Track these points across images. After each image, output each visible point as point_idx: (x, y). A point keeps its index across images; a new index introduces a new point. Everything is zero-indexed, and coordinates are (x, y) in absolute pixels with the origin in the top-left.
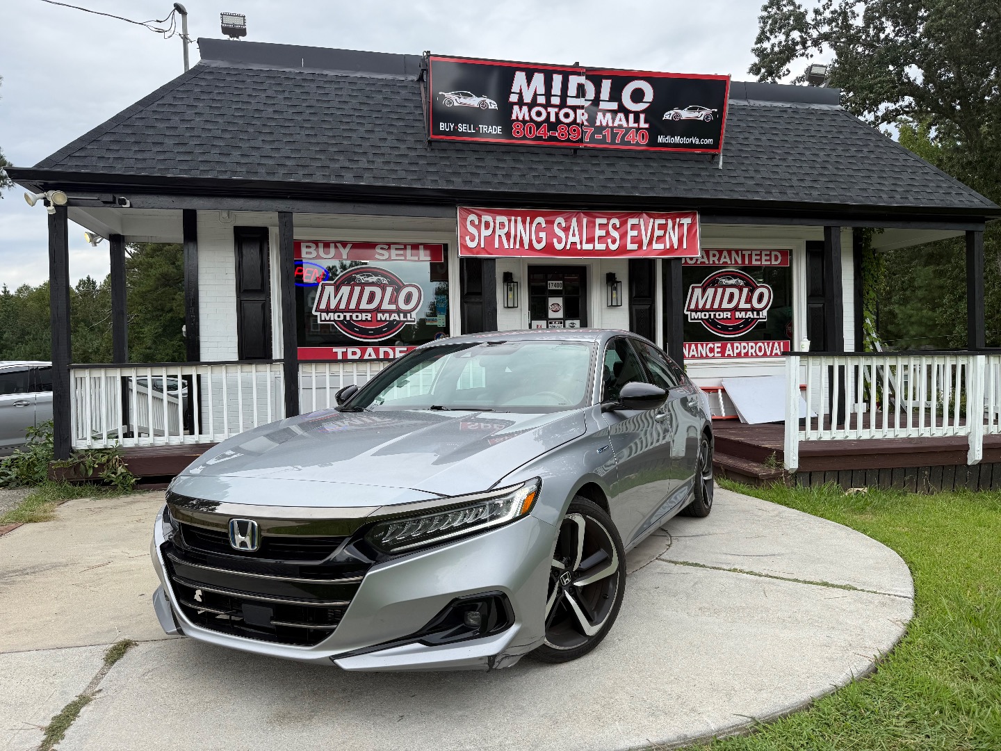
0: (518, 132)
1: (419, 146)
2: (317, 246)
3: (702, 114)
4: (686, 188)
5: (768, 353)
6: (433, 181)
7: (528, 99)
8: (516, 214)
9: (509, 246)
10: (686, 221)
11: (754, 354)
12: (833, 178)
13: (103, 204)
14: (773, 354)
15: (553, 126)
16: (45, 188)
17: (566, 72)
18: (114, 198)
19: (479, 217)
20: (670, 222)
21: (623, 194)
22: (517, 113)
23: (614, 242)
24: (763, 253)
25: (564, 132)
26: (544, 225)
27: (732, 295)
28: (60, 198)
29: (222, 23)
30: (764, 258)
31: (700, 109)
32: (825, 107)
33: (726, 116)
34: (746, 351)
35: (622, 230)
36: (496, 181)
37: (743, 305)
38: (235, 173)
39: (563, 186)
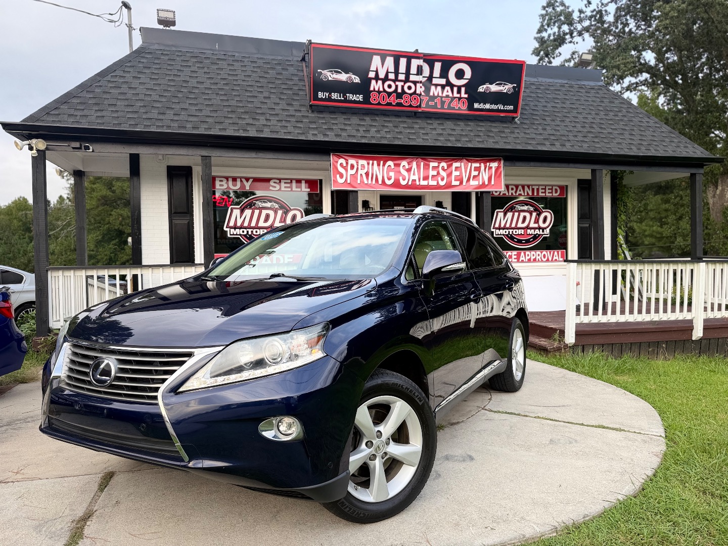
0: (375, 100)
1: (303, 109)
2: (228, 180)
3: (506, 88)
4: (494, 141)
5: (550, 259)
6: (314, 135)
7: (382, 75)
8: (373, 159)
9: (368, 181)
10: (494, 165)
11: (540, 260)
12: (598, 135)
13: (72, 150)
14: (554, 260)
15: (400, 96)
16: (29, 137)
17: (410, 57)
18: (81, 145)
19: (347, 160)
20: (482, 165)
21: (450, 145)
22: (374, 85)
23: (443, 179)
24: (547, 188)
25: (408, 100)
26: (393, 167)
27: (525, 218)
28: (41, 144)
29: (158, 16)
30: (547, 191)
31: (505, 84)
32: (592, 84)
33: (523, 89)
34: (534, 257)
35: (449, 171)
36: (360, 135)
37: (532, 225)
38: (169, 127)
39: (407, 139)
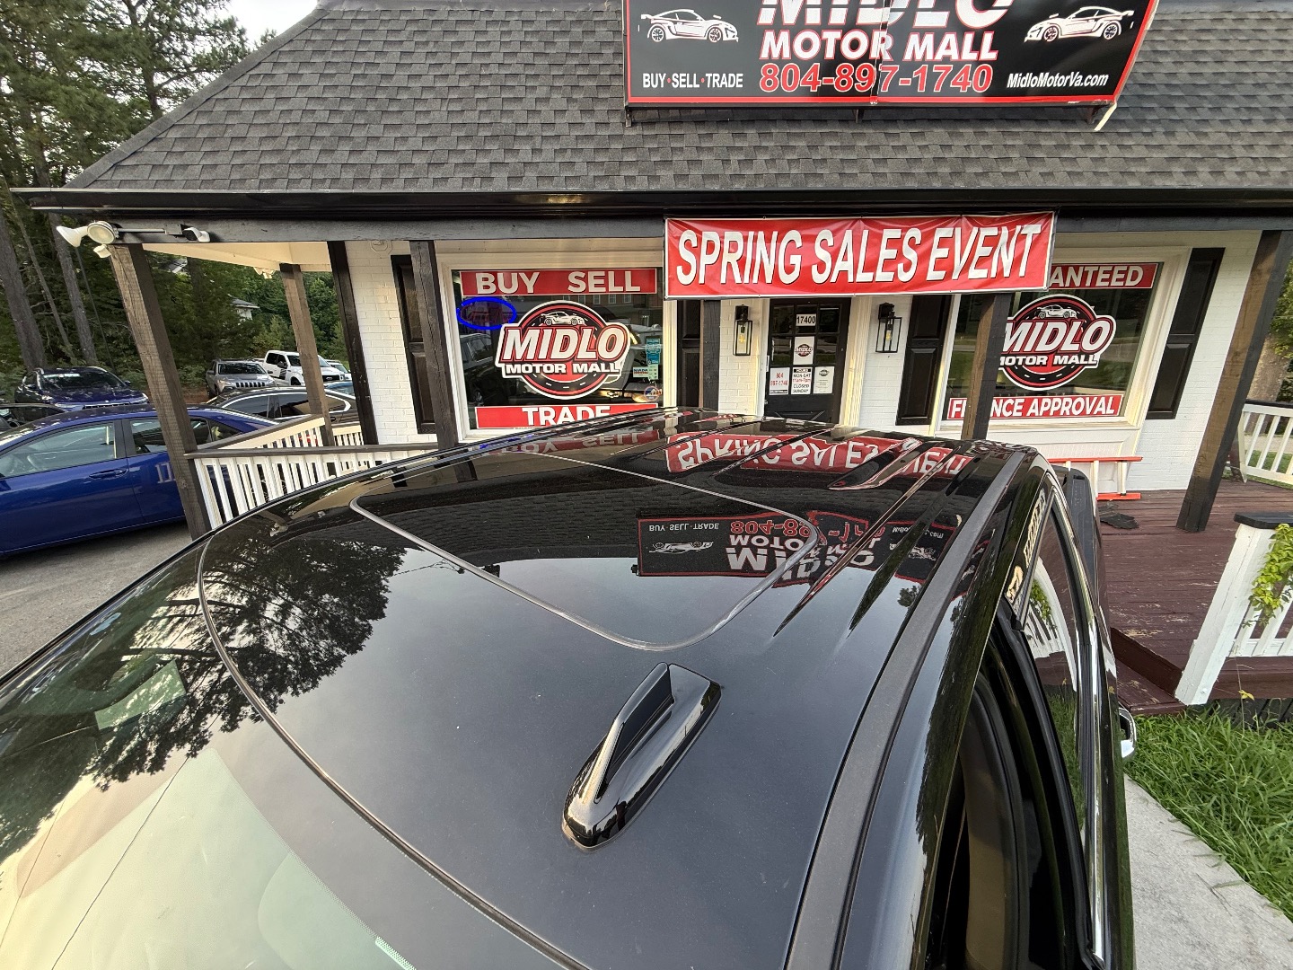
0: (769, 83)
3: (1104, 24)
4: (1045, 170)
6: (629, 179)
7: (790, 18)
8: (756, 227)
9: (742, 279)
10: (1032, 229)
14: (1095, 413)
15: (829, 67)
18: (184, 230)
19: (699, 233)
20: (1005, 231)
22: (774, 45)
23: (907, 268)
24: (1117, 269)
25: (847, 76)
26: (799, 244)
27: (1055, 332)
28: (103, 233)
30: (1116, 276)
31: (1102, 13)
34: (1058, 408)
35: (925, 247)
36: (729, 172)
37: (1067, 346)
39: (837, 176)
